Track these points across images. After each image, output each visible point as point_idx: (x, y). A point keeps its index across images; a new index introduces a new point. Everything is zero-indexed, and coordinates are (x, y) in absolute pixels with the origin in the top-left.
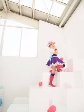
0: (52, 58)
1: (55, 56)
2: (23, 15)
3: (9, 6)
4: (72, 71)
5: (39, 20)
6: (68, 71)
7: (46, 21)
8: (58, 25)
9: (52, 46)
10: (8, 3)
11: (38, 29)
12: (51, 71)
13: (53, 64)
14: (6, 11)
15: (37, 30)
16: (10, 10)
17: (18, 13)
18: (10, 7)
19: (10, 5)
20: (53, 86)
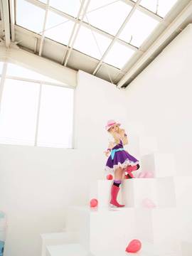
0: (116, 153)
1: (120, 149)
2: (43, 56)
3: (15, 35)
4: (152, 177)
5: (77, 70)
6: (144, 177)
7: (92, 74)
8: (116, 83)
9: (114, 130)
10: (15, 30)
11: (75, 88)
12: (110, 178)
13: (119, 163)
14: (7, 46)
15: (72, 90)
16: (16, 43)
17: (33, 51)
18: (17, 37)
19: (17, 33)
20: (119, 206)
